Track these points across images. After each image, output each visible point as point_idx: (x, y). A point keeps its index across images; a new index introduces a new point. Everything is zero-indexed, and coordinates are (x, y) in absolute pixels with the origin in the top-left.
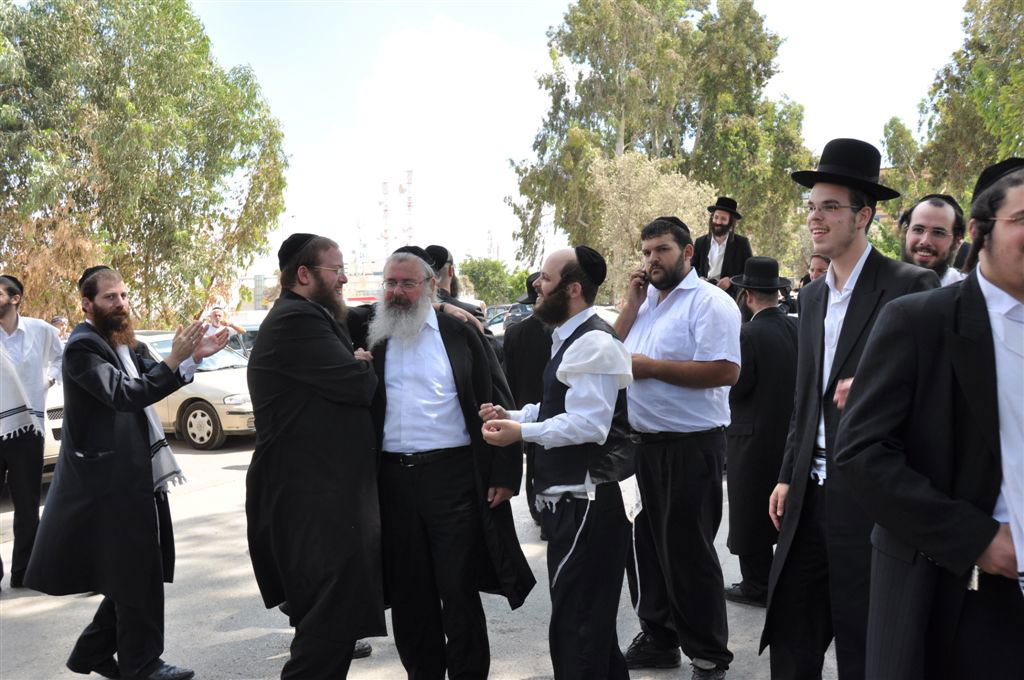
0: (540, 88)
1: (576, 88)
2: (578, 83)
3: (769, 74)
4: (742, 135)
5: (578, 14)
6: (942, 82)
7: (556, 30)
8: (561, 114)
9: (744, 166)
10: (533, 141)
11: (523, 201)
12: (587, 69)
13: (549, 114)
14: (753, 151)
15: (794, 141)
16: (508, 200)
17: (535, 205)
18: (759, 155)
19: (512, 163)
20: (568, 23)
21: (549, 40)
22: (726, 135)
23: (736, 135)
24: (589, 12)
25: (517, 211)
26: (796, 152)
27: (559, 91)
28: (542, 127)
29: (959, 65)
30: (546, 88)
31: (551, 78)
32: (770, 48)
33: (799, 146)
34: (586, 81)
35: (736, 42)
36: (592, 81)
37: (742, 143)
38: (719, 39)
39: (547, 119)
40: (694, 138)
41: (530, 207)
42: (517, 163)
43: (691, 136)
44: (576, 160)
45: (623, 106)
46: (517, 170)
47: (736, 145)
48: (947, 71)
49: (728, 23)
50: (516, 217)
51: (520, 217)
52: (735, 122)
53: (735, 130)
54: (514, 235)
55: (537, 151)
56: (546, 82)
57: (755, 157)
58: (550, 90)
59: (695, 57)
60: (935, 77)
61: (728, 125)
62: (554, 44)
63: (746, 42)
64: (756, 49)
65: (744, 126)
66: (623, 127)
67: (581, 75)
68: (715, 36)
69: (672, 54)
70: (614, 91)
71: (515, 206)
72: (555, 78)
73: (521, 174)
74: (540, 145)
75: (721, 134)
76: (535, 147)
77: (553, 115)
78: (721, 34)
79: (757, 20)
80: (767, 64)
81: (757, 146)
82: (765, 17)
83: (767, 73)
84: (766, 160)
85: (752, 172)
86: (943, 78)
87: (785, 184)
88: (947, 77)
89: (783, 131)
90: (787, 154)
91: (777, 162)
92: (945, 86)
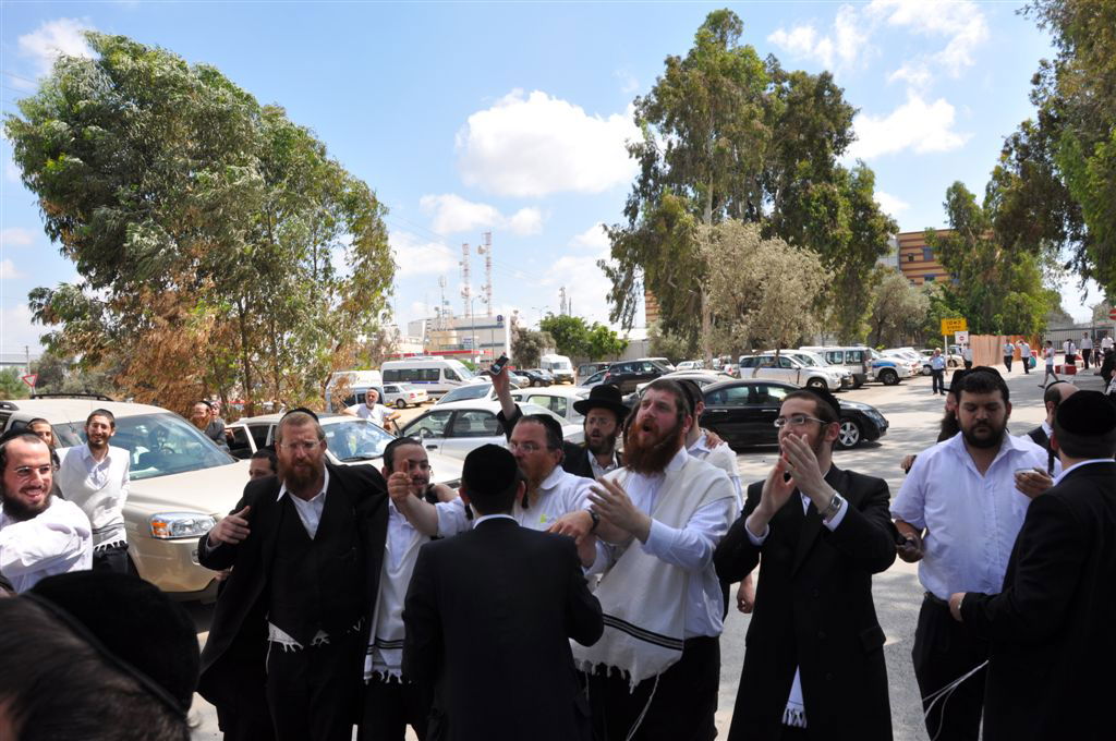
0: (631, 157)
1: (666, 157)
2: (668, 152)
3: (845, 142)
4: (823, 200)
5: (667, 87)
6: (1011, 150)
7: (642, 100)
8: (651, 182)
9: (826, 231)
10: (624, 207)
11: (615, 264)
12: (674, 138)
13: (640, 181)
14: (833, 216)
15: (872, 207)
16: (601, 264)
17: (628, 268)
18: (839, 219)
19: (606, 228)
20: (656, 95)
21: (635, 108)
22: (807, 201)
24: (678, 86)
25: (610, 273)
26: (874, 217)
27: (648, 160)
28: (632, 193)
29: (1027, 134)
30: (637, 157)
31: (641, 148)
32: (845, 118)
33: (875, 211)
34: (675, 150)
35: (816, 114)
36: (681, 150)
37: (823, 209)
38: (800, 111)
39: (638, 186)
40: (772, 203)
41: (622, 269)
42: (610, 229)
43: (769, 201)
44: (670, 225)
45: (711, 173)
46: (610, 235)
47: (817, 210)
48: (1016, 139)
49: (808, 96)
50: (609, 279)
51: (613, 280)
52: (816, 189)
53: (816, 196)
54: (608, 298)
55: (628, 217)
56: (635, 151)
57: (835, 221)
58: (640, 159)
59: (776, 127)
60: (1003, 144)
61: (810, 191)
62: (641, 112)
63: (825, 114)
64: (835, 120)
65: (824, 192)
66: (710, 192)
67: (670, 145)
68: (797, 107)
69: (757, 123)
70: (702, 160)
71: (607, 269)
72: (645, 147)
73: (613, 239)
74: (631, 211)
75: (803, 200)
76: (626, 212)
77: (643, 182)
78: (802, 106)
79: (836, 93)
80: (841, 132)
81: (837, 211)
82: (843, 89)
83: (843, 142)
84: (845, 224)
85: (834, 237)
86: (1012, 146)
87: (863, 247)
88: (1016, 145)
89: (860, 197)
90: (865, 219)
91: (856, 226)
92: (1014, 153)
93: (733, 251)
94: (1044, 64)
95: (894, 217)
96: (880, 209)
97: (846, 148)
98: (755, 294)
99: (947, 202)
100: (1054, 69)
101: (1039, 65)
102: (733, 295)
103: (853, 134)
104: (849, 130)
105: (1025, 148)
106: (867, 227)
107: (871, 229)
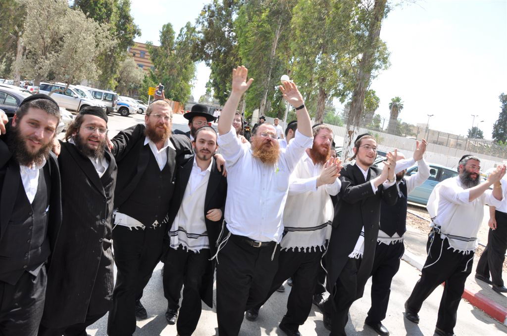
4: (104, 5)
14: (109, 16)
15: (129, 18)
18: (111, 19)
23: (101, 5)
26: (129, 24)
29: (215, 6)
33: (131, 21)
37: (104, 10)
47: (100, 10)
48: (209, 7)
60: (203, 7)
81: (111, 14)
84: (114, 23)
86: (207, 10)
88: (209, 9)
89: (124, 11)
90: (124, 24)
91: (119, 26)
92: (207, 13)
93: (49, 7)
95: (140, 27)
96: (134, 21)
98: (58, 42)
102: (43, 38)
105: (213, 12)
106: (124, 28)
107: (125, 30)
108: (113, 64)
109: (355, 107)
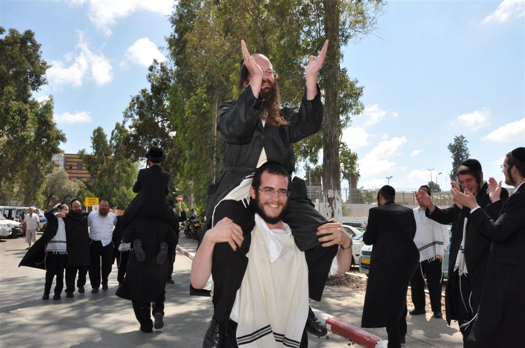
4: (18, 112)
6: (135, 103)
14: (24, 123)
15: (51, 124)
18: (28, 126)
22: (7, 110)
26: (51, 130)
29: (144, 96)
32: (41, 68)
33: (53, 127)
35: (20, 55)
37: (17, 117)
47: (13, 118)
48: (138, 98)
49: (16, 42)
52: (15, 105)
53: (14, 109)
57: (24, 126)
60: (131, 100)
61: (10, 105)
63: (27, 57)
64: (32, 64)
65: (20, 108)
75: (4, 110)
80: (38, 77)
81: (26, 121)
82: (41, 45)
83: (38, 83)
85: (23, 136)
86: (135, 102)
87: (42, 148)
88: (138, 100)
89: (44, 117)
90: (45, 131)
91: (39, 135)
92: (136, 105)
94: (155, 61)
95: (64, 132)
96: (56, 126)
97: (39, 87)
99: (93, 136)
100: (160, 65)
101: (153, 61)
103: (45, 79)
104: (43, 76)
105: (142, 103)
106: (45, 135)
107: (48, 137)
108: (37, 177)
109: (330, 165)
